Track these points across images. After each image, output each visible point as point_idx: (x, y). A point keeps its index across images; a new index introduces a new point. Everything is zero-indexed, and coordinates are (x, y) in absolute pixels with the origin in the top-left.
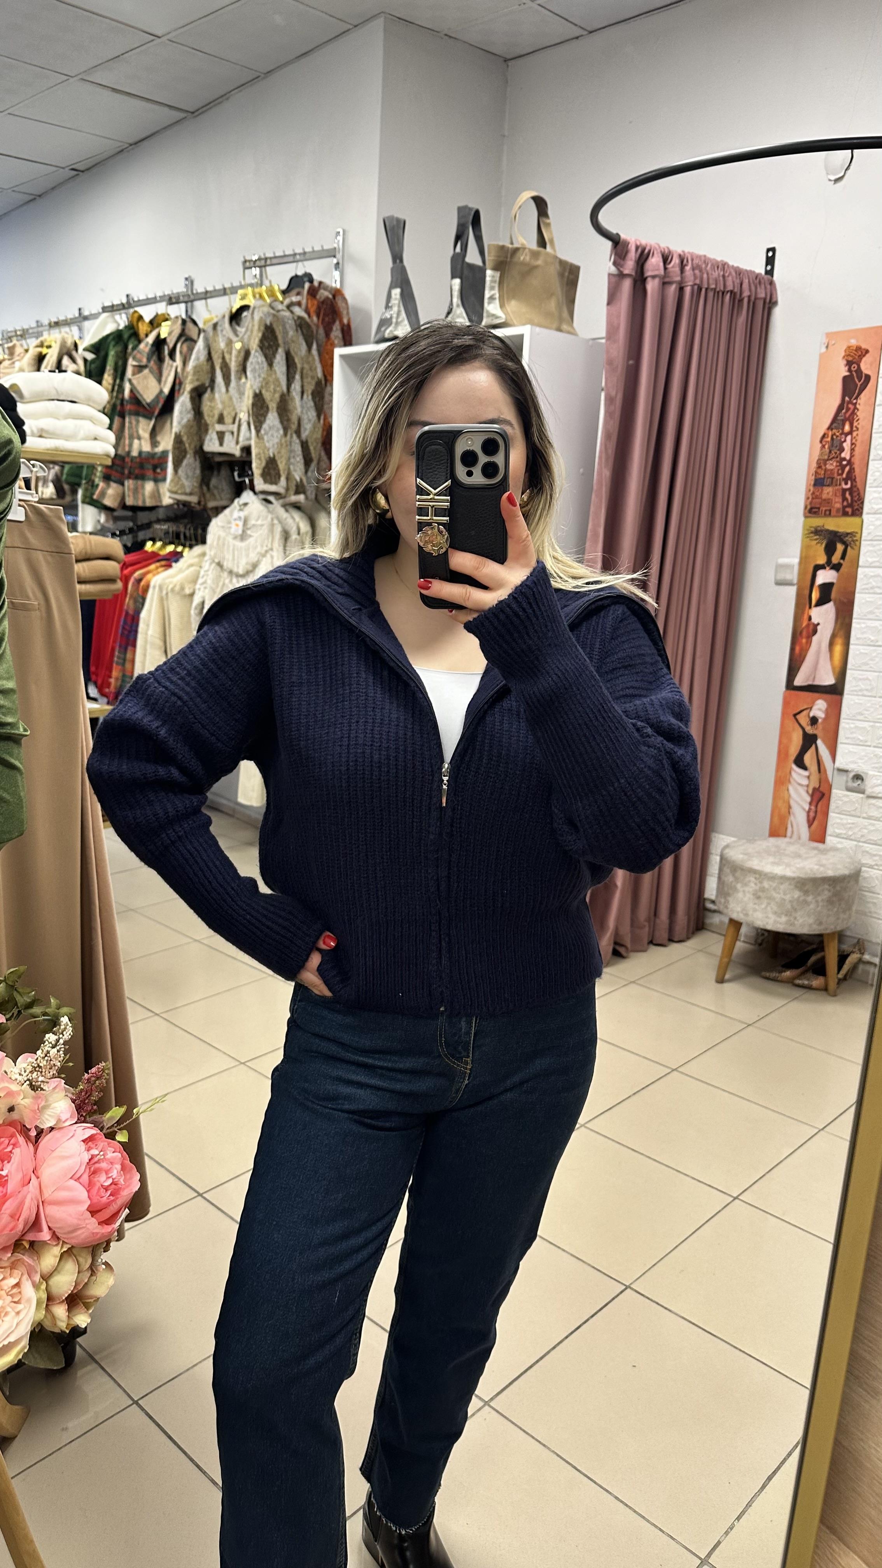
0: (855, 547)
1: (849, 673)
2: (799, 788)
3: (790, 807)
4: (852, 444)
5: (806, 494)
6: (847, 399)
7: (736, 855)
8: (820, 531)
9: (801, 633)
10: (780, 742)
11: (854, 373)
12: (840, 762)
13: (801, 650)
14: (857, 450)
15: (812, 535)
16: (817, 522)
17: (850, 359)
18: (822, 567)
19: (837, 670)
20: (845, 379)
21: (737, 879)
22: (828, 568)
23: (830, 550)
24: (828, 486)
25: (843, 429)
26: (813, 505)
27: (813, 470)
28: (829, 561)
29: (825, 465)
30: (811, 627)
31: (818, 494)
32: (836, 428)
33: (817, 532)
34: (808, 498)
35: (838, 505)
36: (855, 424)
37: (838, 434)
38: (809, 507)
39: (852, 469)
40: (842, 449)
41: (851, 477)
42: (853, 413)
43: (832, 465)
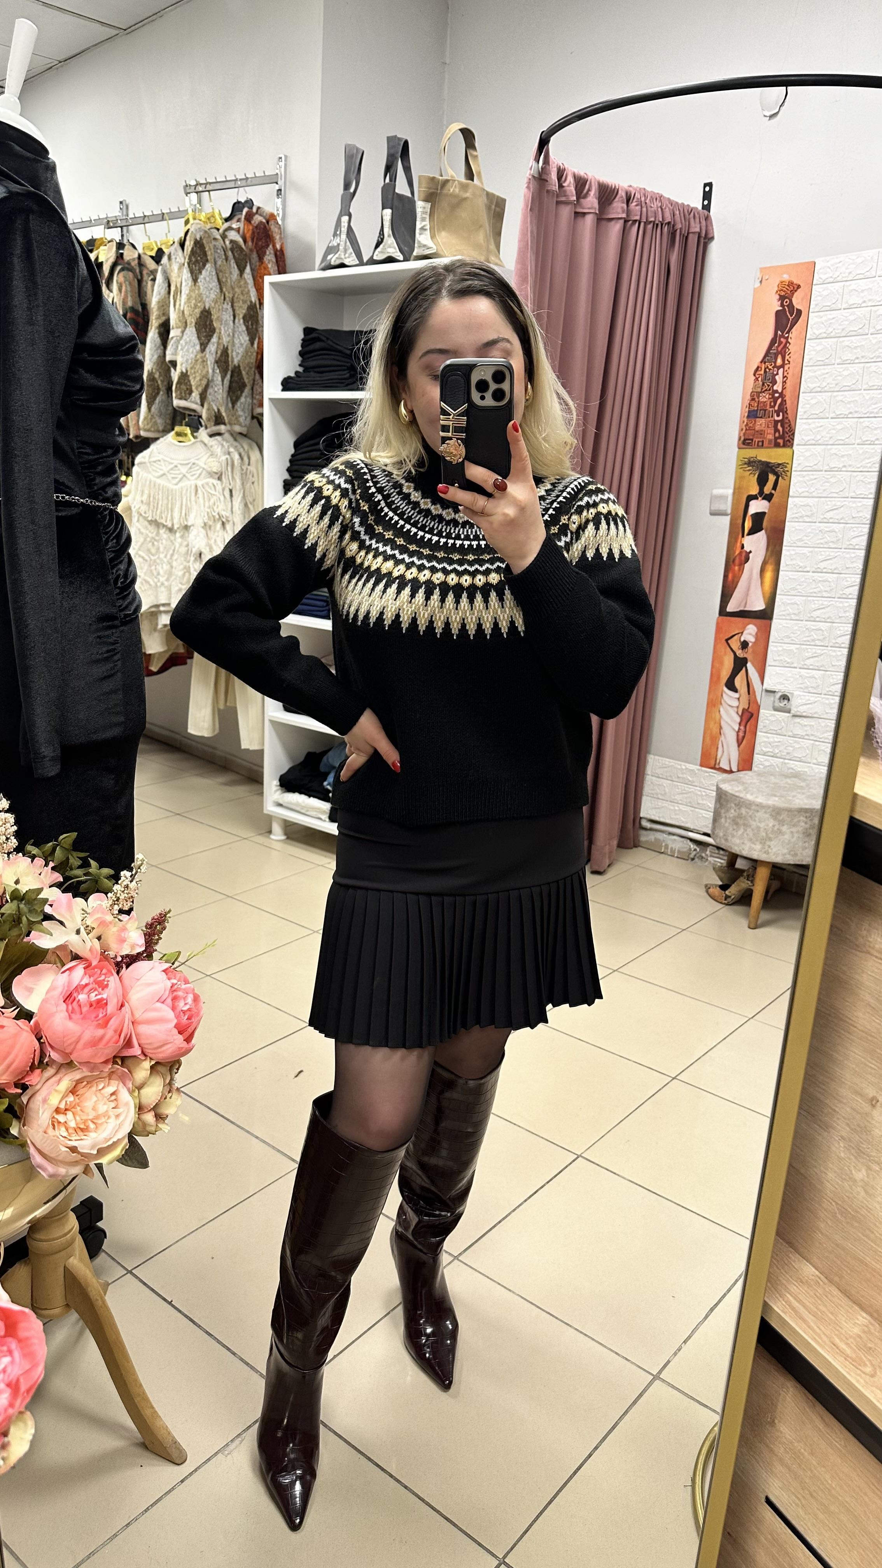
0: (785, 477)
1: (778, 598)
2: (729, 708)
3: (721, 728)
4: (784, 377)
5: (741, 425)
6: (779, 333)
8: (753, 462)
9: (734, 561)
10: (713, 667)
11: (787, 309)
12: (769, 684)
13: (734, 577)
14: (788, 385)
15: (746, 466)
16: (751, 453)
17: (783, 294)
18: (754, 497)
19: (768, 595)
20: (778, 313)
22: (760, 498)
23: (762, 481)
24: (761, 417)
25: (775, 363)
26: (747, 437)
27: (747, 402)
28: (761, 492)
29: (758, 398)
30: (744, 554)
31: (751, 425)
32: (769, 362)
33: (750, 463)
34: (742, 430)
35: (771, 437)
36: (787, 357)
37: (770, 367)
38: (742, 439)
39: (784, 402)
40: (774, 382)
41: (782, 409)
42: (785, 347)
43: (765, 398)
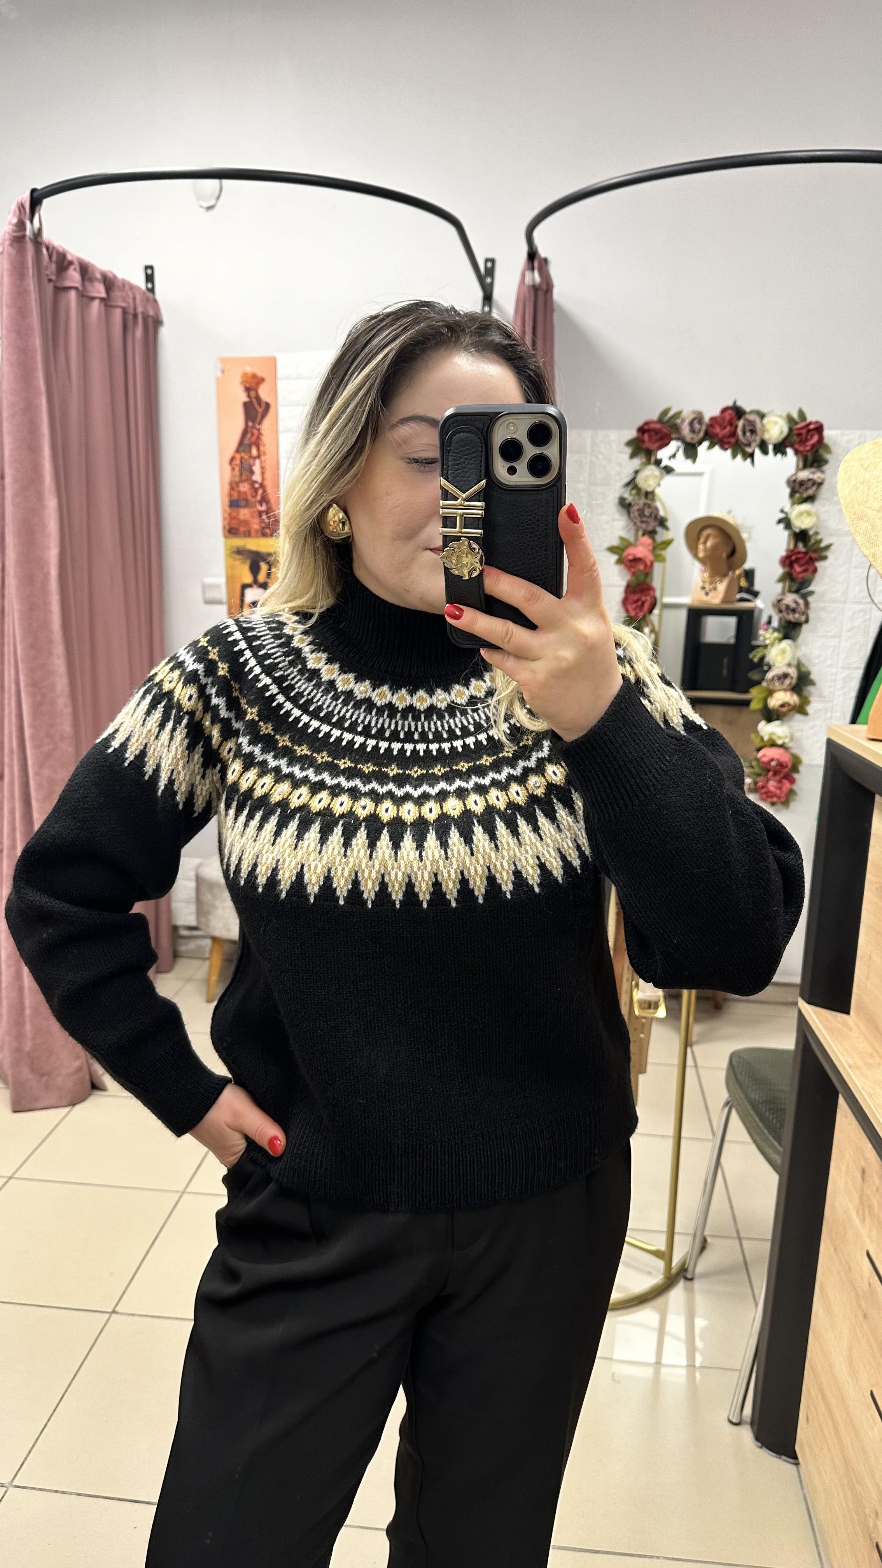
14: (268, 475)
16: (239, 542)
17: (247, 385)
20: (246, 404)
22: (255, 587)
23: (255, 570)
24: (244, 507)
25: (250, 452)
26: (232, 526)
27: (227, 492)
28: (255, 581)
29: (238, 486)
31: (234, 514)
34: (224, 519)
35: (256, 526)
37: (246, 457)
38: (227, 528)
39: (265, 491)
40: (252, 472)
41: (264, 500)
42: (259, 438)
43: (244, 487)
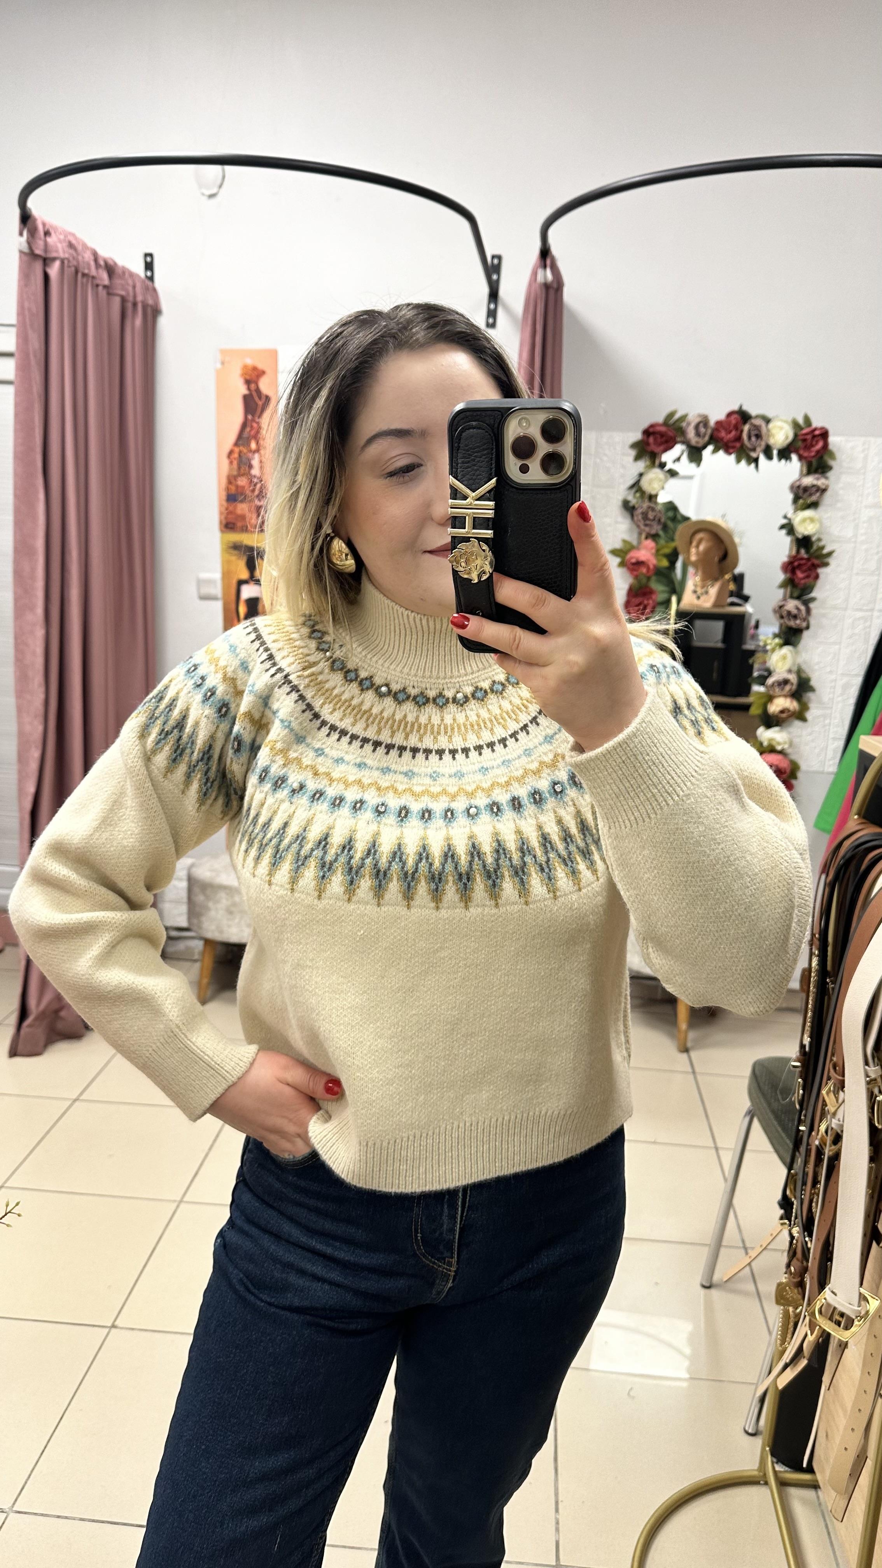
4: (261, 462)
5: (220, 508)
6: (250, 417)
7: (204, 873)
8: (239, 545)
11: (254, 394)
15: (232, 550)
17: (248, 377)
18: (246, 582)
20: (245, 398)
21: (208, 898)
22: (250, 583)
23: (250, 565)
24: (242, 502)
26: (229, 521)
27: (224, 486)
28: (251, 577)
29: (235, 480)
31: (231, 508)
32: (243, 445)
33: (236, 547)
34: (221, 513)
35: (254, 522)
36: (261, 442)
37: (245, 451)
38: (224, 522)
39: (264, 487)
41: (263, 494)
42: (258, 432)
43: (242, 482)
